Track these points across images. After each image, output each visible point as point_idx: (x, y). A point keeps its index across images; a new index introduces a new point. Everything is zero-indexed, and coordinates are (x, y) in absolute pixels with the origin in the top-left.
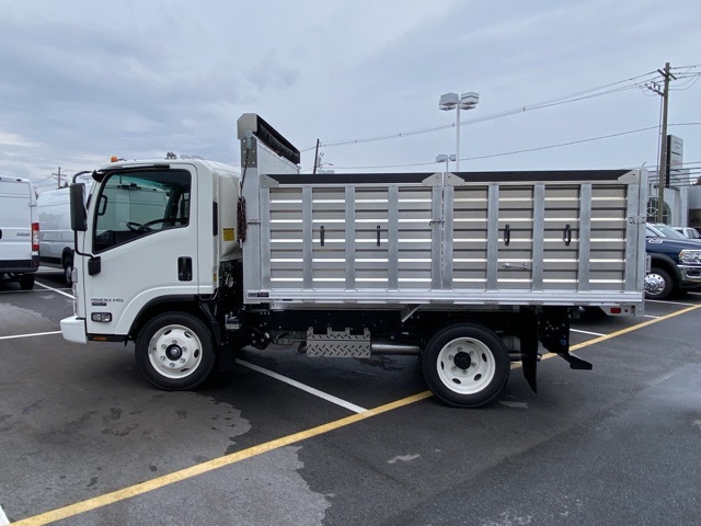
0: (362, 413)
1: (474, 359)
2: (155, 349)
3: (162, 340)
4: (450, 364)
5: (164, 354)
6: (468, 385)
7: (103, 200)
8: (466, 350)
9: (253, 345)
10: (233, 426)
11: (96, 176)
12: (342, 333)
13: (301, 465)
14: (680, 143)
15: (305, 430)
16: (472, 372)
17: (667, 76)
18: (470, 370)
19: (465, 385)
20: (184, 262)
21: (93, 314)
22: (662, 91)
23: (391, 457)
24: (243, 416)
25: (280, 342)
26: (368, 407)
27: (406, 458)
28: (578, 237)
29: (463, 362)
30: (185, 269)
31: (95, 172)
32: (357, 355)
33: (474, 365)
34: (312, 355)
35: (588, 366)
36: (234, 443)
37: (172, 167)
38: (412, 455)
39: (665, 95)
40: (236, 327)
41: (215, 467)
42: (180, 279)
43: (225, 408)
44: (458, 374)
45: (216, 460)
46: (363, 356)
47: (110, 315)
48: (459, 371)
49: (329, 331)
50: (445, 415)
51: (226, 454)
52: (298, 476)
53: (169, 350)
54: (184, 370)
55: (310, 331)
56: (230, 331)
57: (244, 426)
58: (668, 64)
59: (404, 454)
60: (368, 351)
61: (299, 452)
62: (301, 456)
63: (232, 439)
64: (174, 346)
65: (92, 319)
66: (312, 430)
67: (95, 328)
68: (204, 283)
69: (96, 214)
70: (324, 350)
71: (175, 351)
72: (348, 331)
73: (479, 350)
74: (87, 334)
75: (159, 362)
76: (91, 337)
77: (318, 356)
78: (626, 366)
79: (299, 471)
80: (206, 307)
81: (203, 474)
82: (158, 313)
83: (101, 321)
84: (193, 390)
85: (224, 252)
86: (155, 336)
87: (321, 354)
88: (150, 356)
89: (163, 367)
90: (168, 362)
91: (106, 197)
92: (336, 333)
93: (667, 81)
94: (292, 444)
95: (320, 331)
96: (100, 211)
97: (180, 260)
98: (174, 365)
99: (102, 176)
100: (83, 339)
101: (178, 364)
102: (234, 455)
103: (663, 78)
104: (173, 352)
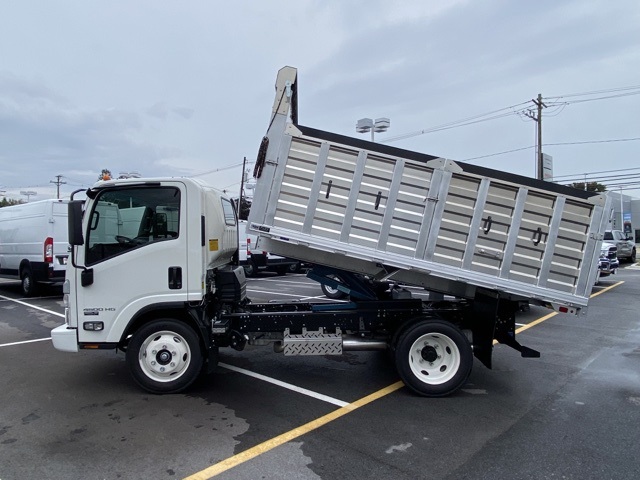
0: (346, 407)
1: (439, 352)
2: (145, 355)
3: (152, 346)
4: (418, 357)
5: (154, 359)
6: (436, 376)
7: (95, 215)
8: (431, 344)
9: (233, 347)
10: (232, 425)
11: (90, 194)
12: (316, 333)
13: (309, 460)
14: (550, 160)
15: (299, 426)
16: (438, 364)
17: (540, 105)
18: (436, 362)
19: (434, 376)
20: (175, 272)
21: (85, 324)
22: (536, 117)
23: (388, 447)
24: (237, 415)
25: (256, 343)
26: (350, 400)
27: (401, 447)
28: (545, 241)
29: (429, 355)
30: (175, 278)
31: (89, 190)
32: (330, 353)
33: (440, 357)
34: (289, 354)
35: (536, 354)
36: (239, 442)
37: (163, 184)
38: (405, 443)
39: (539, 120)
40: (222, 330)
41: (230, 467)
42: (171, 287)
43: (217, 409)
44: (426, 366)
45: (228, 460)
46: (336, 353)
47: (102, 323)
48: (426, 363)
49: (304, 330)
50: (421, 404)
51: (236, 453)
52: (310, 471)
53: (158, 356)
54: (173, 374)
55: (287, 331)
56: (216, 335)
57: (242, 426)
58: (540, 95)
59: (398, 444)
60: (340, 348)
61: (303, 448)
62: (306, 452)
63: (235, 438)
64: (164, 351)
65: (85, 328)
66: (306, 425)
67: (87, 337)
68: (193, 291)
69: (89, 229)
70: (300, 348)
71: (164, 356)
72: (321, 330)
73: (443, 343)
74: (78, 343)
75: (149, 367)
76: (82, 345)
77: (294, 354)
78: (555, 352)
79: (309, 466)
80: (194, 313)
81: (221, 475)
82: (149, 320)
83: (93, 330)
84: (182, 392)
85: (210, 261)
86: (145, 342)
87: (297, 352)
88: (141, 362)
89: (154, 372)
90: (158, 367)
91: (98, 213)
92: (310, 333)
93: (540, 108)
94: (293, 440)
95: (296, 331)
96: (93, 226)
97: (171, 270)
98: (164, 369)
99: (95, 193)
100: (75, 348)
101: (168, 368)
102: (243, 454)
103: (536, 107)
104: (164, 357)
